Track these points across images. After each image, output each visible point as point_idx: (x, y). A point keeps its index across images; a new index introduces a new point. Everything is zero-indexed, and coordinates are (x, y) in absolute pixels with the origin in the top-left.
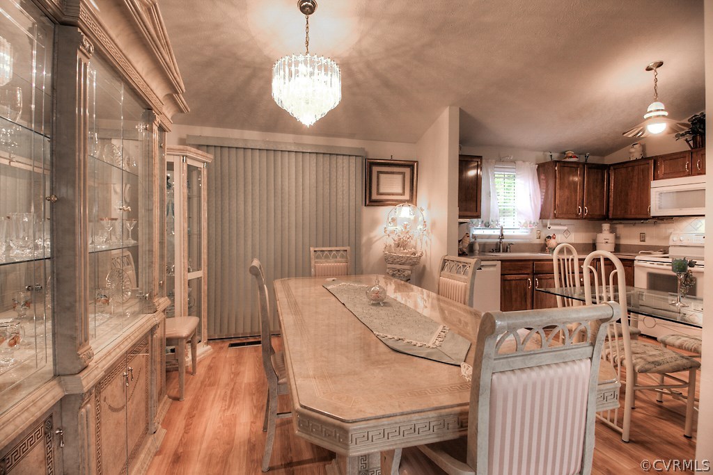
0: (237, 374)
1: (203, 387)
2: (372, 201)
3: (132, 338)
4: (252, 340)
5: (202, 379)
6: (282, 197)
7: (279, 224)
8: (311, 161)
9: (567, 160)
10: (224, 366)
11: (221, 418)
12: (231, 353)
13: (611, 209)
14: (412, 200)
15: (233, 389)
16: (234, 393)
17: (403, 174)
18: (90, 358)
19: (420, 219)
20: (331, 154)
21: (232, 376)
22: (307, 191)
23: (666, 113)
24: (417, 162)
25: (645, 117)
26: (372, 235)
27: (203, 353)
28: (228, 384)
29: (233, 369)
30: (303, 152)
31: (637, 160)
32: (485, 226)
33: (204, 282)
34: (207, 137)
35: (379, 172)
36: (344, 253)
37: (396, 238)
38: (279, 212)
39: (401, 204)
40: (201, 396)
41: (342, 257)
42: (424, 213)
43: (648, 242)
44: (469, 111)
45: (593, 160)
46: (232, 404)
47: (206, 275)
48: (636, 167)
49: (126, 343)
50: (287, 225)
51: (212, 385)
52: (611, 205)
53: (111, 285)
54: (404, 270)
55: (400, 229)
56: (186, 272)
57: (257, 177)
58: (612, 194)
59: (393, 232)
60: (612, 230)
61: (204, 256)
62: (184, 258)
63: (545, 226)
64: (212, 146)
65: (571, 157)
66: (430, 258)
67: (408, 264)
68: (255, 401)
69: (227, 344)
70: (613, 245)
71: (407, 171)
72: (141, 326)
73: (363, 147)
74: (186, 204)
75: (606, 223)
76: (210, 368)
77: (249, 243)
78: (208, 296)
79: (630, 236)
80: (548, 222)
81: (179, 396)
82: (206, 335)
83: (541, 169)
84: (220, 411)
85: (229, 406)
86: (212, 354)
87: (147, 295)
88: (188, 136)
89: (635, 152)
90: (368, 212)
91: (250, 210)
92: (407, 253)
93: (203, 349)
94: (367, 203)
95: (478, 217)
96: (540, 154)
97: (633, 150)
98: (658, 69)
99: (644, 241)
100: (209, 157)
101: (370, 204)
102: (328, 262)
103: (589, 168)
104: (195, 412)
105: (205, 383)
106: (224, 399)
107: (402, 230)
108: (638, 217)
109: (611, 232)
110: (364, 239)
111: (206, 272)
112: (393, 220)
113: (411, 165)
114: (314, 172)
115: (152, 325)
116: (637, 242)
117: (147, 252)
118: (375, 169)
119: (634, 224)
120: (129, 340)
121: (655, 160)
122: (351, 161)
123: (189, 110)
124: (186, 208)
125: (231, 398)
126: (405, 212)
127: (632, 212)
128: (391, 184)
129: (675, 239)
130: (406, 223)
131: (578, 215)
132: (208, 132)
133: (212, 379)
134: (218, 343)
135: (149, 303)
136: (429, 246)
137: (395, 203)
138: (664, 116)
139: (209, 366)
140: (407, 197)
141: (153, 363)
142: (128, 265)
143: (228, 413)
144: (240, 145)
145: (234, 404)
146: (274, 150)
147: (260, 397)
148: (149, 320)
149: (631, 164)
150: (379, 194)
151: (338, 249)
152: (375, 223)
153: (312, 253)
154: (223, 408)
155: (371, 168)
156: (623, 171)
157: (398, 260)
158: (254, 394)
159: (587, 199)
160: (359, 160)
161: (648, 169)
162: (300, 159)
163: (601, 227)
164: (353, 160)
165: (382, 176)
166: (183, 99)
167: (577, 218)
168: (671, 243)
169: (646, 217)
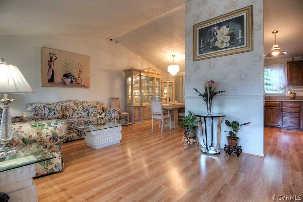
23: (279, 48)
25: (272, 50)
98: (276, 34)
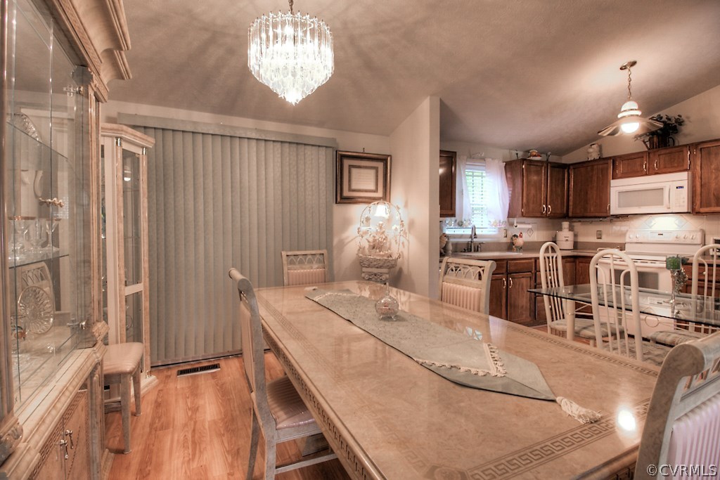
0: (195, 410)
1: (153, 432)
2: (343, 197)
3: (71, 388)
4: (205, 364)
5: (149, 420)
6: (241, 192)
7: (238, 225)
8: (275, 152)
9: (531, 158)
10: (176, 400)
11: (186, 472)
12: (182, 383)
13: (571, 207)
14: (386, 197)
15: (194, 431)
16: (196, 436)
17: (376, 169)
18: (18, 437)
19: (397, 218)
20: (298, 143)
21: (190, 413)
22: (271, 185)
23: (639, 113)
24: (390, 156)
25: (619, 116)
26: (344, 235)
27: (146, 386)
28: (186, 425)
29: (189, 404)
30: (265, 140)
31: (594, 160)
32: (459, 225)
33: (145, 297)
34: (145, 117)
35: (351, 167)
36: (321, 258)
37: (371, 240)
38: (238, 210)
39: (376, 202)
40: (153, 446)
41: (319, 261)
42: (400, 211)
43: (605, 239)
44: (448, 102)
45: (553, 159)
46: (197, 452)
47: (148, 289)
48: (595, 167)
49: (63, 399)
50: (247, 225)
51: (165, 427)
52: (571, 203)
53: (25, 309)
54: (382, 274)
55: (375, 230)
56: (123, 286)
57: (210, 168)
58: (571, 193)
59: (366, 233)
60: (571, 229)
61: (145, 265)
62: (119, 269)
63: (511, 224)
64: (152, 128)
65: (535, 156)
66: (408, 261)
67: (386, 268)
68: (226, 445)
69: (175, 371)
70: (572, 243)
71: (380, 165)
72: (80, 369)
73: (334, 137)
74: (121, 199)
75: (566, 221)
76: (158, 405)
77: (201, 247)
78: (151, 314)
79: (588, 234)
80: (515, 221)
81: (123, 448)
82: (149, 362)
83: (507, 166)
84: (183, 463)
85: (194, 455)
86: (157, 386)
87: (84, 323)
88: (119, 114)
89: (593, 153)
90: (339, 210)
91: (201, 208)
92: (383, 256)
93: (147, 381)
94: (339, 200)
95: (453, 215)
96: (507, 152)
97: (591, 150)
98: (633, 69)
99: (600, 238)
100: (149, 141)
101: (342, 201)
102: (302, 268)
103: (551, 167)
104: (149, 468)
105: (155, 426)
106: (185, 447)
107: (377, 231)
108: (597, 214)
109: (570, 230)
110: (335, 241)
111: (147, 284)
112: (368, 219)
113: (384, 159)
114: (279, 164)
115: (93, 364)
116: (593, 239)
117: (82, 264)
118: (347, 163)
119: (591, 222)
120: (67, 393)
121: (614, 159)
122: (320, 152)
123: (131, 77)
124: (121, 204)
125: (194, 443)
126: (380, 210)
127: (592, 210)
128: (364, 180)
129: (631, 236)
130: (381, 223)
131: (542, 213)
132: (145, 110)
133: (163, 419)
134: (162, 371)
135: (86, 334)
136: (406, 247)
137: (369, 201)
138: (638, 115)
139: (156, 401)
140: (380, 194)
141: (94, 415)
142: (42, 280)
143: (194, 465)
144: (189, 128)
145: (200, 452)
146: (231, 137)
147: (231, 438)
148: (88, 357)
149: (590, 164)
150: (350, 190)
151: (313, 252)
152: (347, 223)
153: (284, 257)
154: (187, 459)
155: (342, 162)
156: (583, 170)
157: (375, 263)
158: (223, 435)
159: (550, 197)
160: (330, 151)
161: (607, 169)
162: (263, 149)
163: (561, 225)
164: (323, 151)
165: (354, 171)
166: (125, 60)
167: (542, 216)
168: (627, 240)
169: (605, 215)
